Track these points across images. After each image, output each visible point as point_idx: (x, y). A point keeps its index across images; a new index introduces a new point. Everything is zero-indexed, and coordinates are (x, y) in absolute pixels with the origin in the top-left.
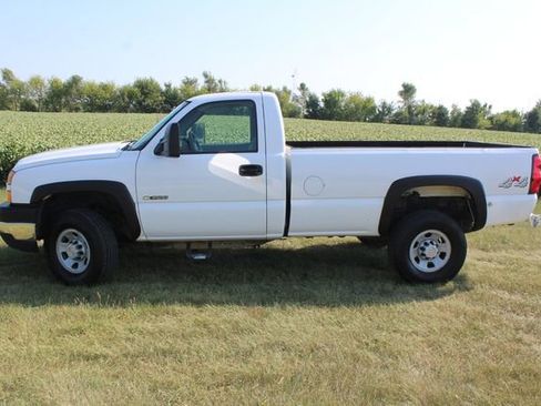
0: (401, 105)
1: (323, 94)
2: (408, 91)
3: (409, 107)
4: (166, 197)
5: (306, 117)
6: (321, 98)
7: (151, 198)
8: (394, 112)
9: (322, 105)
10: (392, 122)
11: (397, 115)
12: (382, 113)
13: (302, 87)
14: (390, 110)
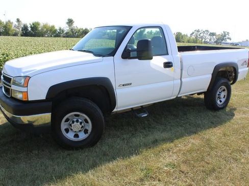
0: (68, 28)
1: (30, 24)
2: (70, 22)
3: (72, 30)
4: (131, 84)
5: (22, 36)
6: (29, 26)
7: (123, 85)
8: (65, 32)
9: (30, 29)
10: (64, 37)
11: (67, 33)
12: (59, 33)
13: (18, 20)
14: (63, 31)
